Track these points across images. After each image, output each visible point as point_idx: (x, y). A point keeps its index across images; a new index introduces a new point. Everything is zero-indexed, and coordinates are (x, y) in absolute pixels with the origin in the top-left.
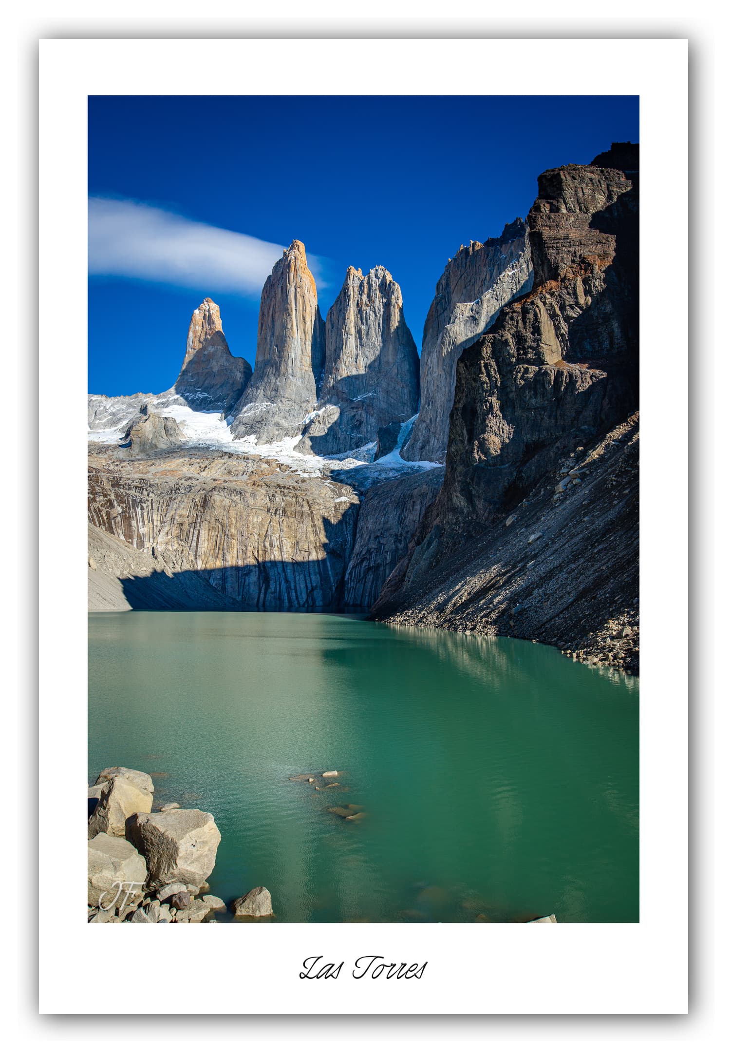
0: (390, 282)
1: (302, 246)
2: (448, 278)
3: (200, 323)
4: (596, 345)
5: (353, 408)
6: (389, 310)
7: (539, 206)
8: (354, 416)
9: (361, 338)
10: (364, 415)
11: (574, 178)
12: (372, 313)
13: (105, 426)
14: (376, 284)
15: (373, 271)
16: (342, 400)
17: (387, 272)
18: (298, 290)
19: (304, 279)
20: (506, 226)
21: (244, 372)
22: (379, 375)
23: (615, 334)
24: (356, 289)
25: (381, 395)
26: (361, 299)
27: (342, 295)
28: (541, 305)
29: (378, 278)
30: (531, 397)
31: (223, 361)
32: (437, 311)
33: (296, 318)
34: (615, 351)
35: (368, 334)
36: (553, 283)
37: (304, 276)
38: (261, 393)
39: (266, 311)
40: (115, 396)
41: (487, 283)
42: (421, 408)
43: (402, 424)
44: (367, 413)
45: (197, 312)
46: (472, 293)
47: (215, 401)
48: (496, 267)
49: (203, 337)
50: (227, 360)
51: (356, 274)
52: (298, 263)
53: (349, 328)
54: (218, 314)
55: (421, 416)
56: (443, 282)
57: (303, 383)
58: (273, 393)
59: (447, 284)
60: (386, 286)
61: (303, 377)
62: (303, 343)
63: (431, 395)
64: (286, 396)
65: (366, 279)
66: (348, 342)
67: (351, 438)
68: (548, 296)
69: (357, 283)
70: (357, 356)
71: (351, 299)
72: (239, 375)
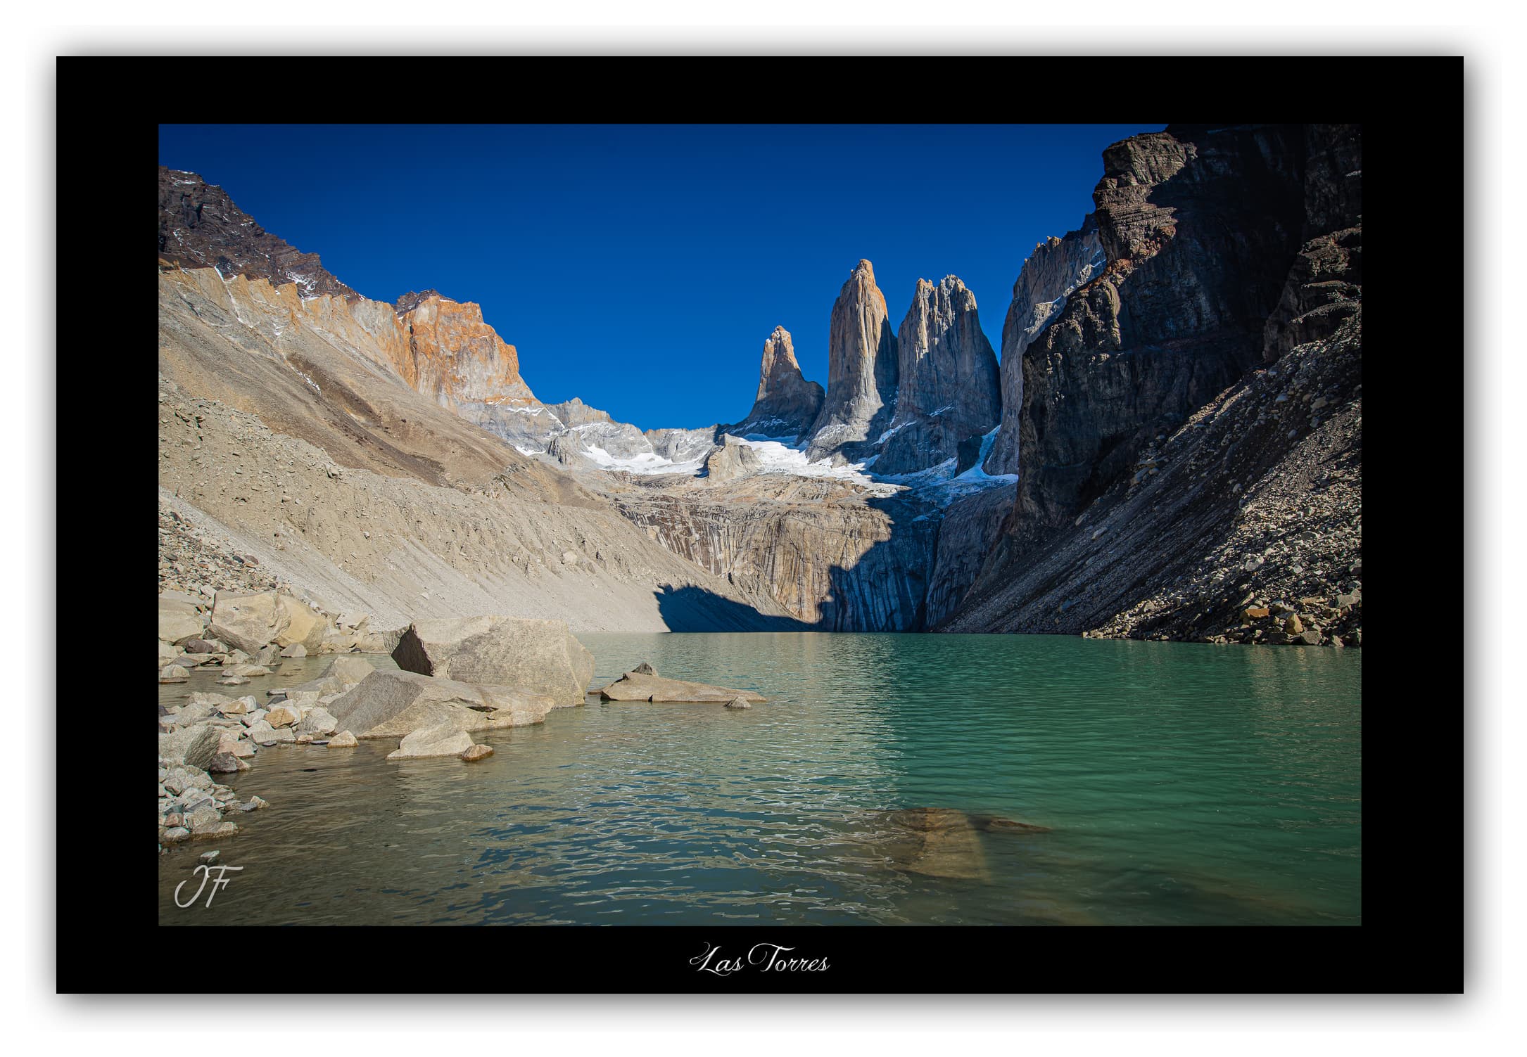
0: (963, 290)
1: (869, 264)
2: (1025, 280)
3: (773, 351)
4: (1181, 323)
5: (930, 424)
7: (1106, 184)
8: (932, 431)
10: (942, 430)
11: (1144, 147)
12: (944, 324)
13: (687, 458)
14: (946, 293)
15: (943, 281)
16: (919, 416)
17: (959, 280)
18: (868, 308)
19: (873, 297)
20: (1087, 216)
21: (818, 396)
22: (955, 387)
23: (1203, 309)
24: (927, 301)
25: (959, 409)
26: (933, 311)
27: (913, 309)
28: (1111, 286)
30: (1105, 387)
31: (796, 386)
32: (1015, 315)
33: (867, 337)
34: (1204, 328)
36: (1125, 262)
37: (871, 293)
38: (834, 415)
39: (836, 333)
40: (695, 429)
41: (1069, 280)
42: (1003, 418)
43: (983, 437)
44: (945, 428)
45: (768, 341)
46: (1053, 291)
47: (790, 427)
48: (1078, 261)
49: (775, 365)
50: (800, 386)
51: (927, 285)
52: (866, 282)
53: (922, 342)
54: (790, 341)
55: (1003, 427)
56: (1021, 284)
58: (847, 415)
59: (1025, 286)
60: (958, 295)
63: (1013, 403)
64: (860, 416)
65: (937, 290)
67: (930, 455)
68: (1119, 276)
69: (927, 294)
71: (923, 312)
72: (812, 399)
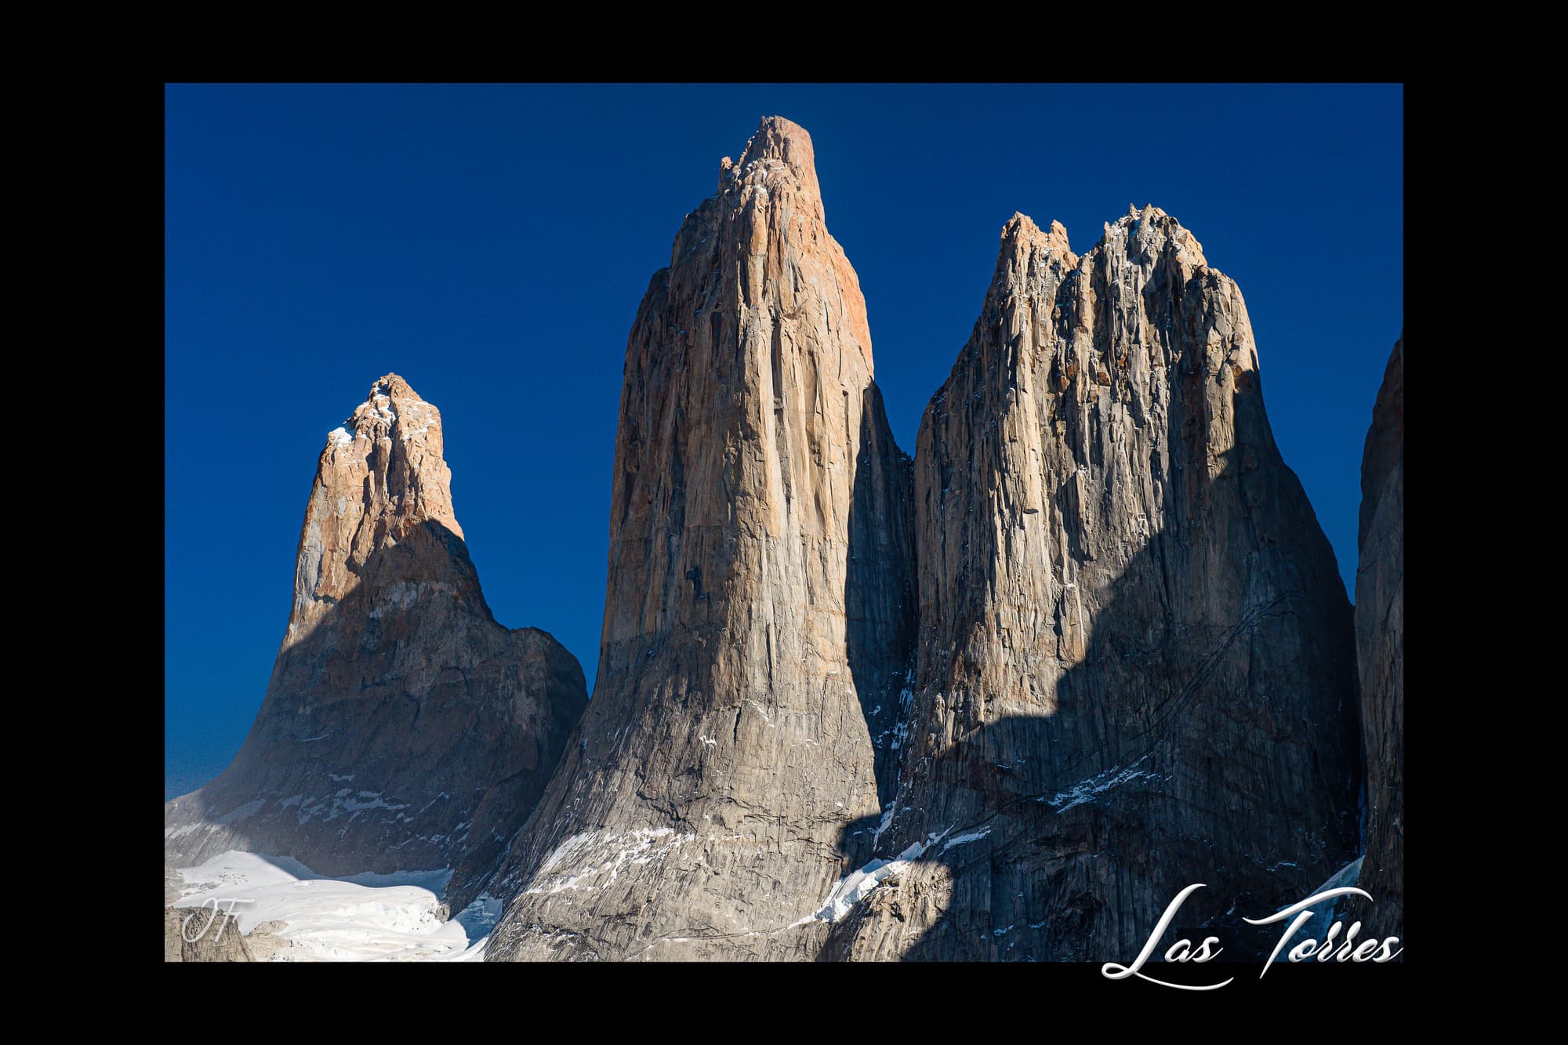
0: (1198, 273)
1: (800, 142)
3: (357, 484)
5: (1051, 842)
6: (1200, 393)
8: (1060, 877)
9: (1074, 524)
10: (1105, 873)
12: (1120, 412)
14: (1132, 285)
15: (1116, 233)
16: (1000, 808)
17: (1181, 231)
18: (788, 325)
19: (811, 279)
21: (552, 693)
22: (1165, 685)
24: (1045, 312)
25: (1179, 780)
26: (1071, 355)
27: (985, 339)
29: (1142, 260)
31: (454, 646)
33: (781, 447)
35: (1105, 506)
37: (805, 263)
38: (624, 784)
39: (646, 433)
42: (1373, 829)
45: (340, 436)
47: (418, 826)
49: (366, 545)
50: (474, 643)
51: (1043, 245)
52: (786, 212)
53: (1020, 481)
54: (437, 442)
55: (1371, 866)
57: (818, 733)
58: (682, 785)
60: (1177, 290)
61: (817, 710)
62: (814, 558)
64: (742, 795)
65: (1087, 268)
66: (1018, 543)
69: (1047, 284)
70: (1060, 603)
71: (1026, 353)
72: (525, 707)
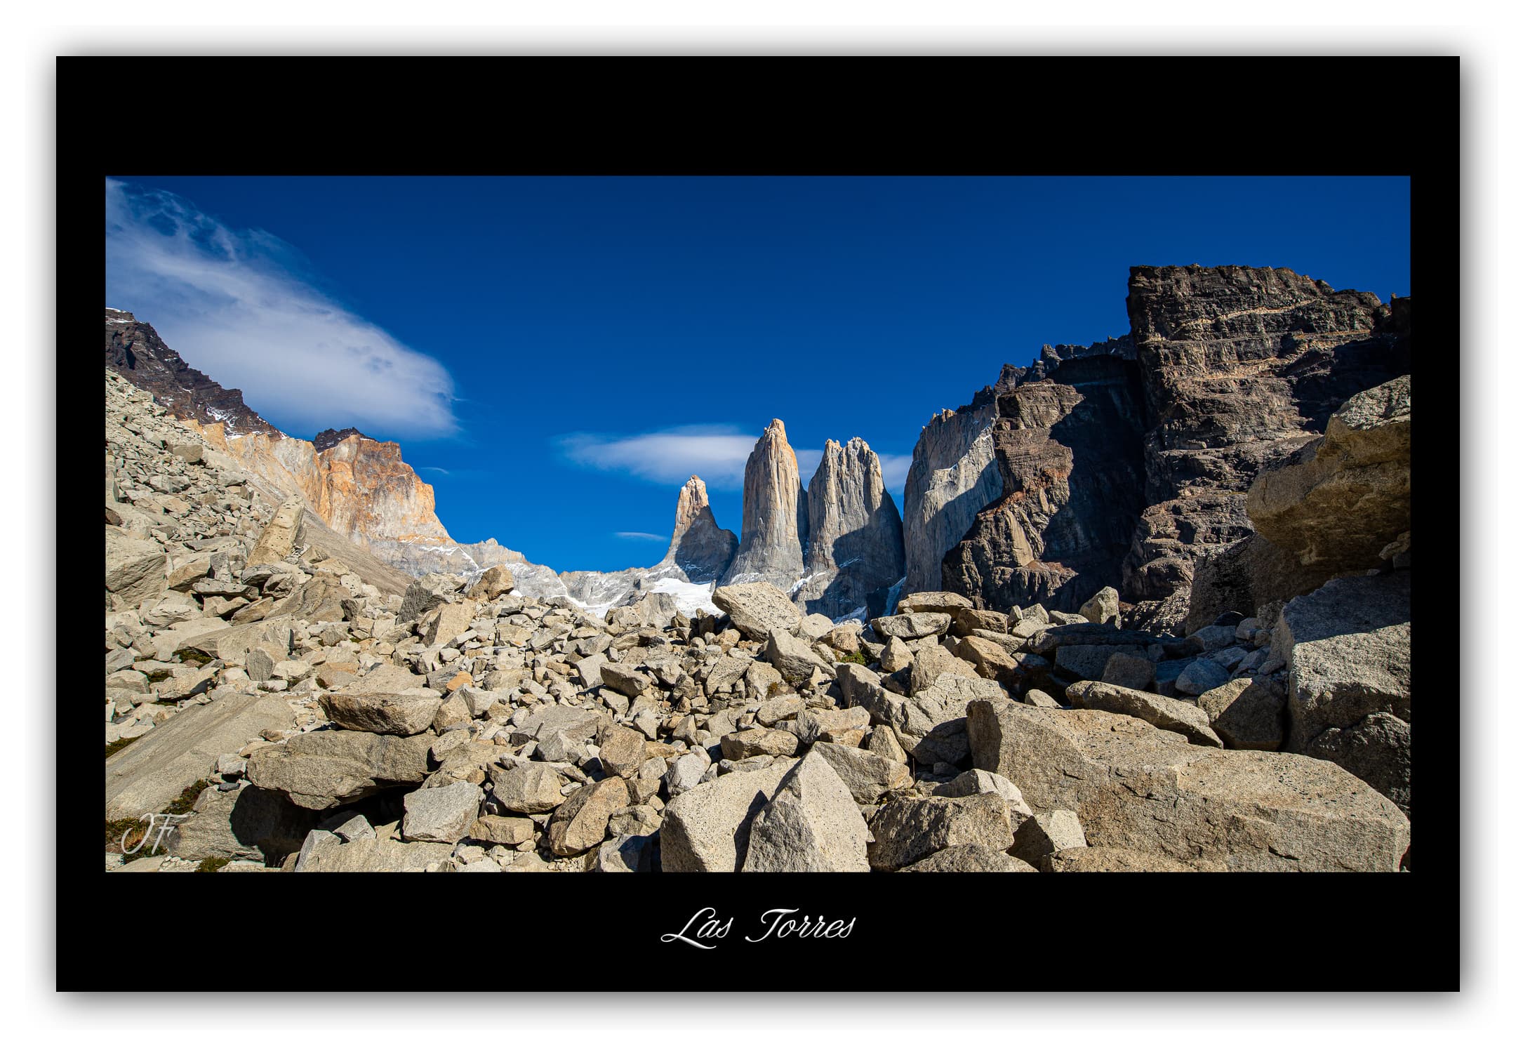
0: (868, 452)
1: (781, 423)
2: (924, 445)
3: (688, 499)
5: (839, 574)
6: (869, 479)
7: (1001, 425)
8: (841, 582)
9: (843, 506)
10: (851, 581)
11: (1028, 398)
12: (852, 482)
13: (600, 601)
14: (854, 454)
15: (850, 443)
16: (828, 567)
17: (864, 442)
18: (780, 464)
19: (785, 454)
20: (976, 394)
21: (731, 543)
22: (863, 541)
24: (835, 461)
25: (867, 561)
26: (841, 470)
27: (823, 466)
28: (1010, 514)
29: (856, 449)
31: (710, 533)
32: (915, 476)
33: (779, 491)
35: (849, 502)
36: (1019, 495)
37: (785, 451)
38: (748, 563)
39: (750, 488)
40: (609, 572)
41: (962, 448)
42: (908, 572)
43: (889, 589)
44: (854, 578)
45: (684, 488)
46: (949, 457)
47: (704, 572)
48: (970, 432)
49: (691, 512)
50: (714, 533)
51: (834, 445)
52: (779, 440)
53: (831, 497)
54: (705, 490)
55: (908, 580)
56: (920, 449)
57: (789, 552)
58: (760, 563)
59: (924, 451)
60: (864, 456)
61: (788, 547)
62: (787, 514)
63: (917, 559)
64: (773, 565)
65: (844, 451)
66: (831, 511)
67: (840, 605)
69: (836, 455)
70: (840, 523)
71: (831, 470)
72: (726, 546)
